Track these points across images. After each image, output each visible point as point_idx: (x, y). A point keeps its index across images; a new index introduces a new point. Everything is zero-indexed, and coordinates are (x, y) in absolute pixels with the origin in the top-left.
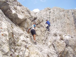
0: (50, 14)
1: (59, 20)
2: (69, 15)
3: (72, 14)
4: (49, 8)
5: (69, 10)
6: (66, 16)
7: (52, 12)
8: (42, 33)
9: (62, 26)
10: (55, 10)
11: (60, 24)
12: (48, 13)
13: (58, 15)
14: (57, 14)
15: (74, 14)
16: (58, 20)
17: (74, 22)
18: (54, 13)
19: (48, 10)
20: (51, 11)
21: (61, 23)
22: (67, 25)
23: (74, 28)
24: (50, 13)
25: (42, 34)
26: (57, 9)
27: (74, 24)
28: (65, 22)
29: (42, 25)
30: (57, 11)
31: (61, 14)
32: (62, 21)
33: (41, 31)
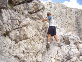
0: (51, 10)
1: (60, 17)
2: (72, 14)
3: (75, 13)
4: (50, 3)
5: (72, 9)
6: (68, 15)
7: (54, 7)
8: (39, 33)
9: (61, 25)
10: (57, 5)
11: (60, 23)
12: (49, 8)
13: (60, 12)
14: (58, 11)
15: (77, 14)
16: (58, 18)
17: (75, 22)
18: (55, 9)
19: (49, 4)
20: (52, 6)
21: (61, 21)
22: (68, 25)
23: (75, 29)
24: (51, 8)
25: (40, 36)
26: (59, 5)
27: (75, 25)
28: (66, 21)
29: (42, 16)
30: (59, 7)
31: (63, 11)
32: (63, 20)
33: (38, 28)
